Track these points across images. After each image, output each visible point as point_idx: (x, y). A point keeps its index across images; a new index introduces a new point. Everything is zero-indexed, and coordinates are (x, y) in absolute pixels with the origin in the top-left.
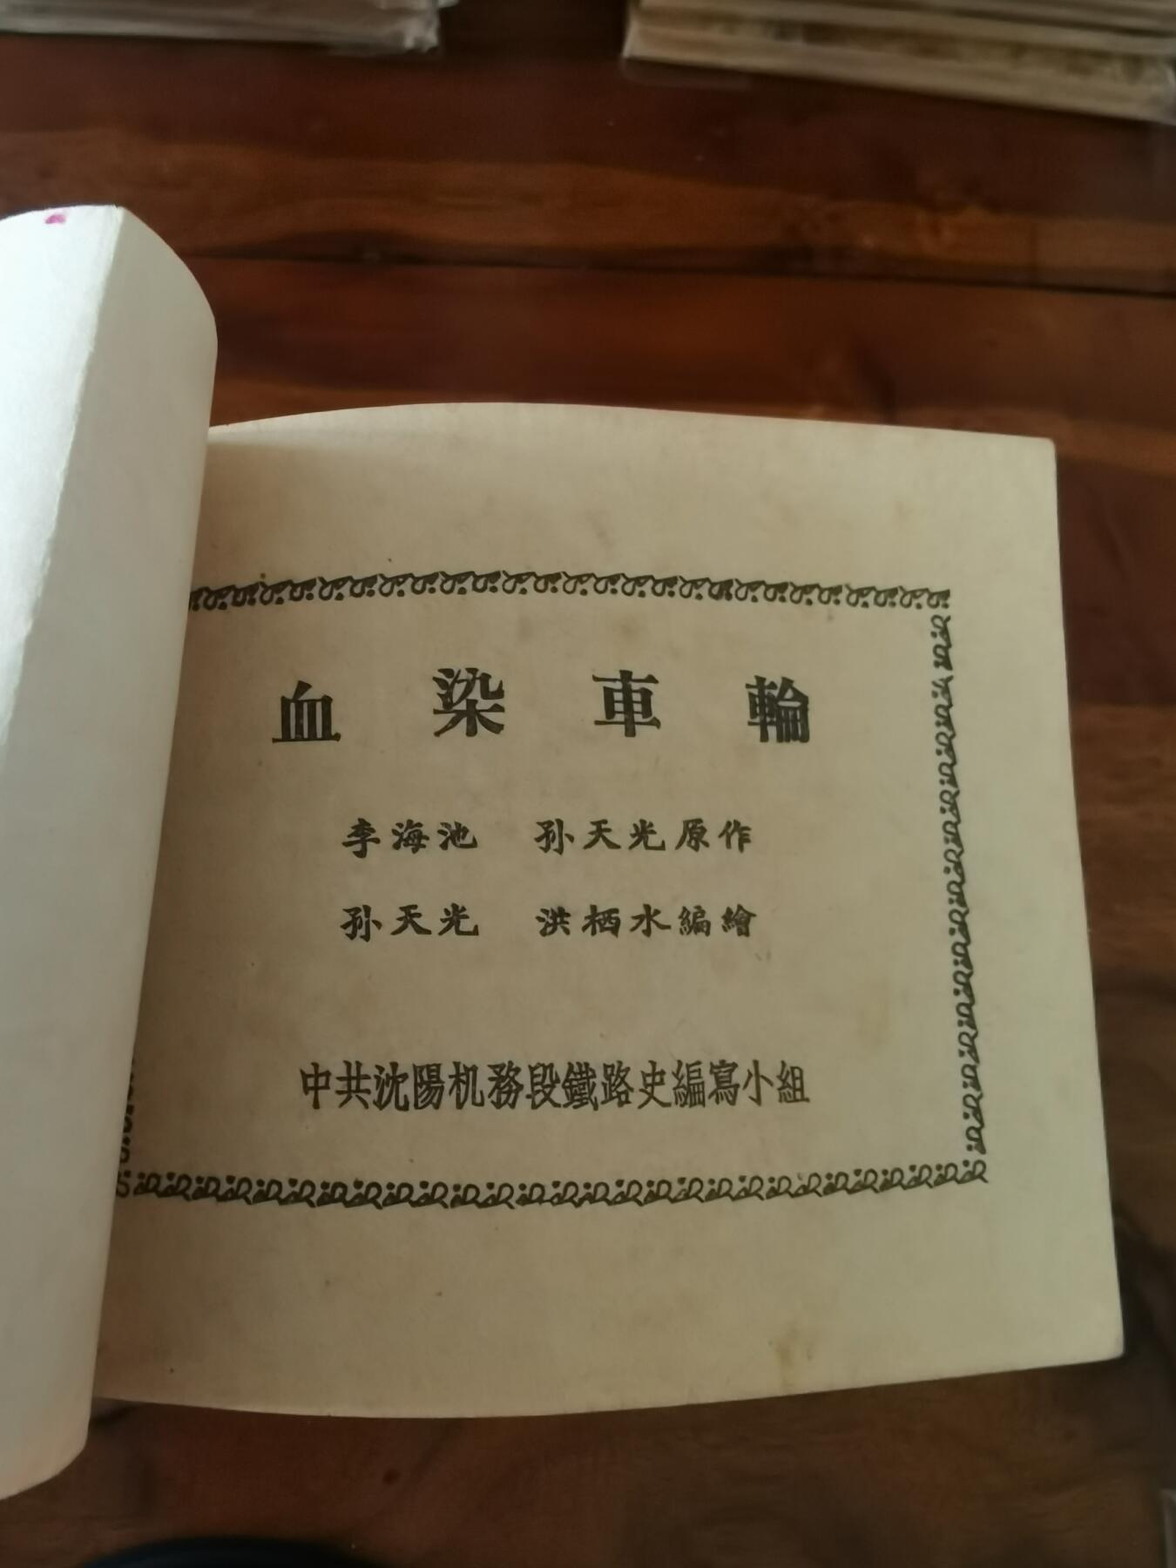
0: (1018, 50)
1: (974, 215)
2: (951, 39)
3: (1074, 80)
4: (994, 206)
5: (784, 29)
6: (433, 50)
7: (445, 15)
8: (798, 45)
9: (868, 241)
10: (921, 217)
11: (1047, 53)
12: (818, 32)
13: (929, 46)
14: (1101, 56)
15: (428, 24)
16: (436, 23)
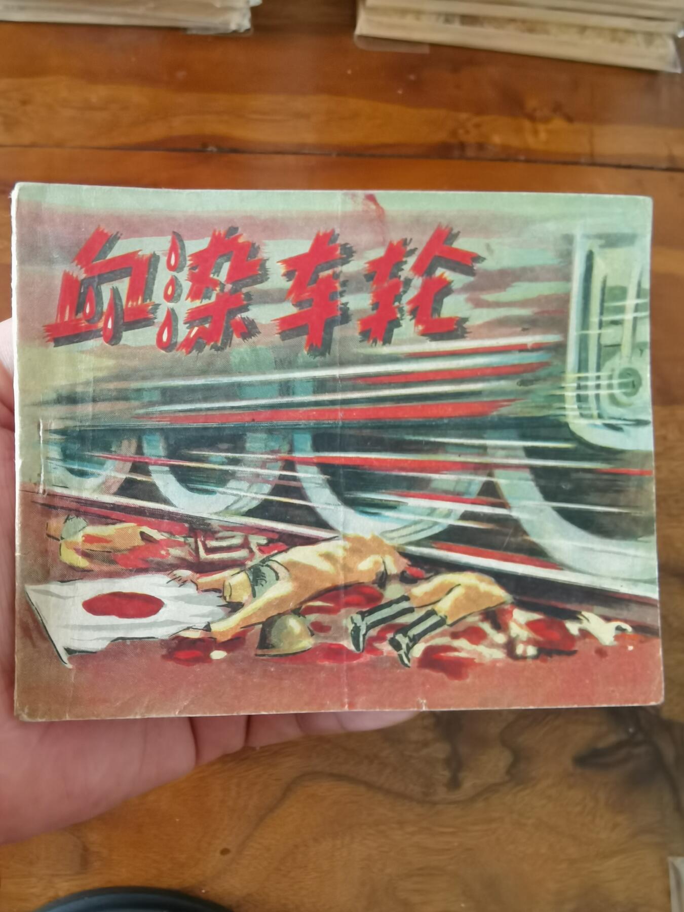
0: (583, 29)
1: (558, 123)
2: (545, 23)
3: (615, 46)
4: (570, 119)
5: (448, 18)
6: (248, 30)
7: (255, 11)
8: (457, 26)
9: (497, 139)
10: (527, 124)
11: (599, 30)
12: (469, 20)
13: (531, 27)
14: (629, 32)
15: (244, 16)
16: (249, 15)
